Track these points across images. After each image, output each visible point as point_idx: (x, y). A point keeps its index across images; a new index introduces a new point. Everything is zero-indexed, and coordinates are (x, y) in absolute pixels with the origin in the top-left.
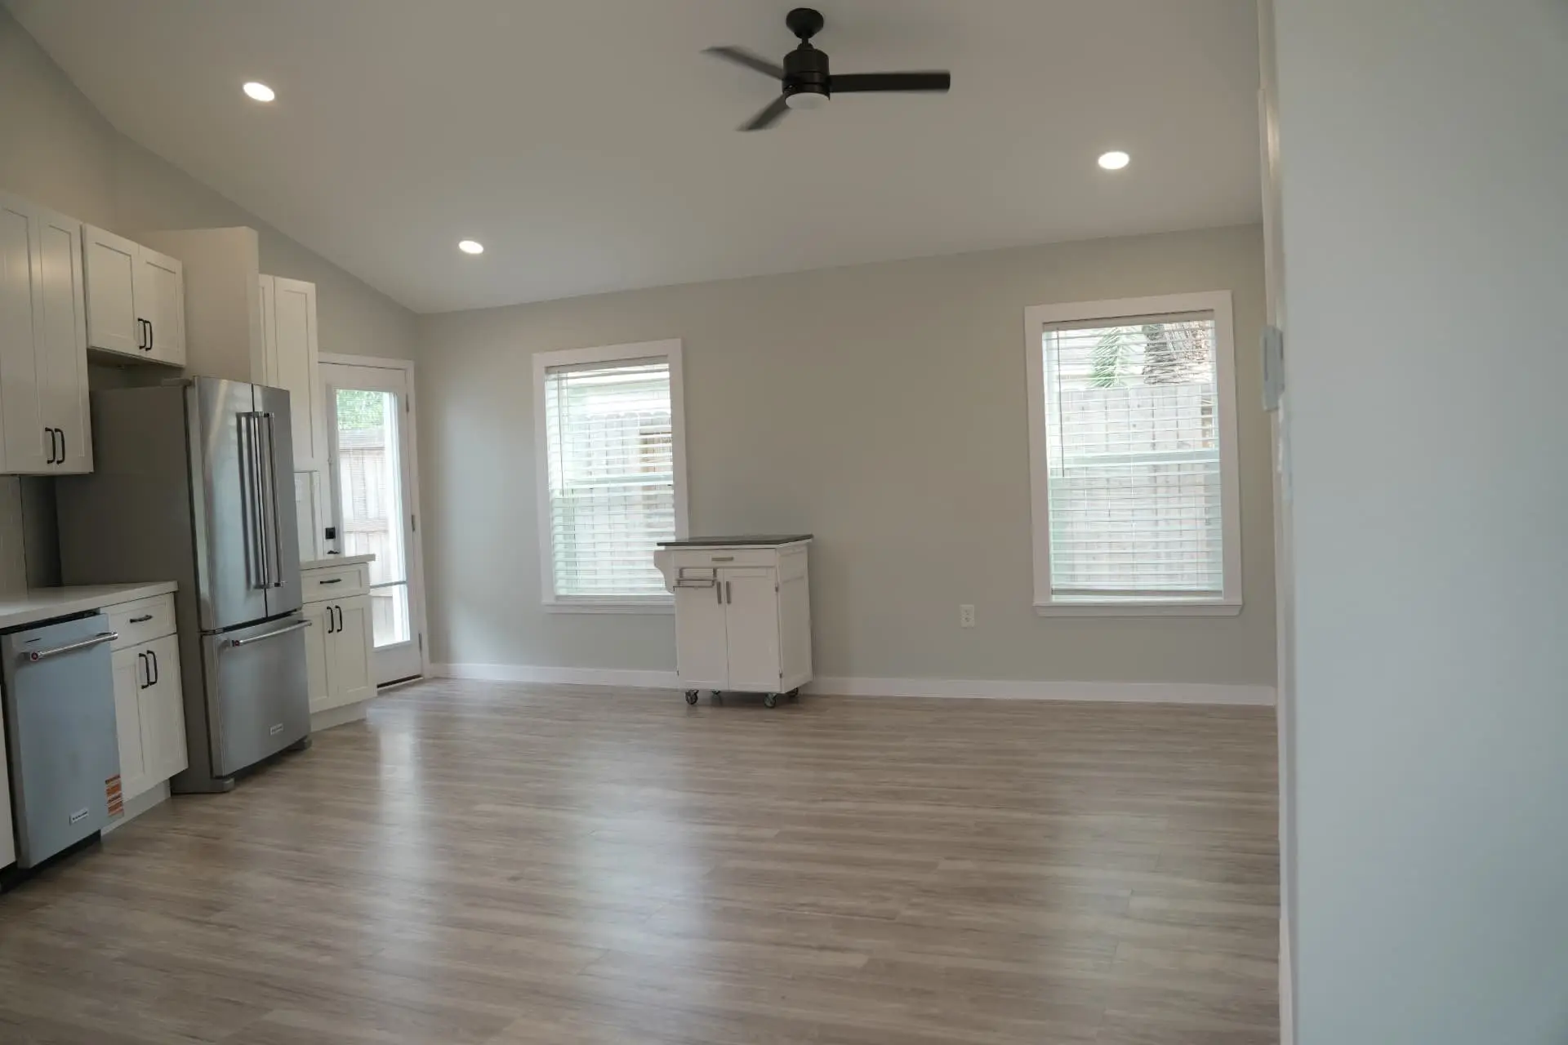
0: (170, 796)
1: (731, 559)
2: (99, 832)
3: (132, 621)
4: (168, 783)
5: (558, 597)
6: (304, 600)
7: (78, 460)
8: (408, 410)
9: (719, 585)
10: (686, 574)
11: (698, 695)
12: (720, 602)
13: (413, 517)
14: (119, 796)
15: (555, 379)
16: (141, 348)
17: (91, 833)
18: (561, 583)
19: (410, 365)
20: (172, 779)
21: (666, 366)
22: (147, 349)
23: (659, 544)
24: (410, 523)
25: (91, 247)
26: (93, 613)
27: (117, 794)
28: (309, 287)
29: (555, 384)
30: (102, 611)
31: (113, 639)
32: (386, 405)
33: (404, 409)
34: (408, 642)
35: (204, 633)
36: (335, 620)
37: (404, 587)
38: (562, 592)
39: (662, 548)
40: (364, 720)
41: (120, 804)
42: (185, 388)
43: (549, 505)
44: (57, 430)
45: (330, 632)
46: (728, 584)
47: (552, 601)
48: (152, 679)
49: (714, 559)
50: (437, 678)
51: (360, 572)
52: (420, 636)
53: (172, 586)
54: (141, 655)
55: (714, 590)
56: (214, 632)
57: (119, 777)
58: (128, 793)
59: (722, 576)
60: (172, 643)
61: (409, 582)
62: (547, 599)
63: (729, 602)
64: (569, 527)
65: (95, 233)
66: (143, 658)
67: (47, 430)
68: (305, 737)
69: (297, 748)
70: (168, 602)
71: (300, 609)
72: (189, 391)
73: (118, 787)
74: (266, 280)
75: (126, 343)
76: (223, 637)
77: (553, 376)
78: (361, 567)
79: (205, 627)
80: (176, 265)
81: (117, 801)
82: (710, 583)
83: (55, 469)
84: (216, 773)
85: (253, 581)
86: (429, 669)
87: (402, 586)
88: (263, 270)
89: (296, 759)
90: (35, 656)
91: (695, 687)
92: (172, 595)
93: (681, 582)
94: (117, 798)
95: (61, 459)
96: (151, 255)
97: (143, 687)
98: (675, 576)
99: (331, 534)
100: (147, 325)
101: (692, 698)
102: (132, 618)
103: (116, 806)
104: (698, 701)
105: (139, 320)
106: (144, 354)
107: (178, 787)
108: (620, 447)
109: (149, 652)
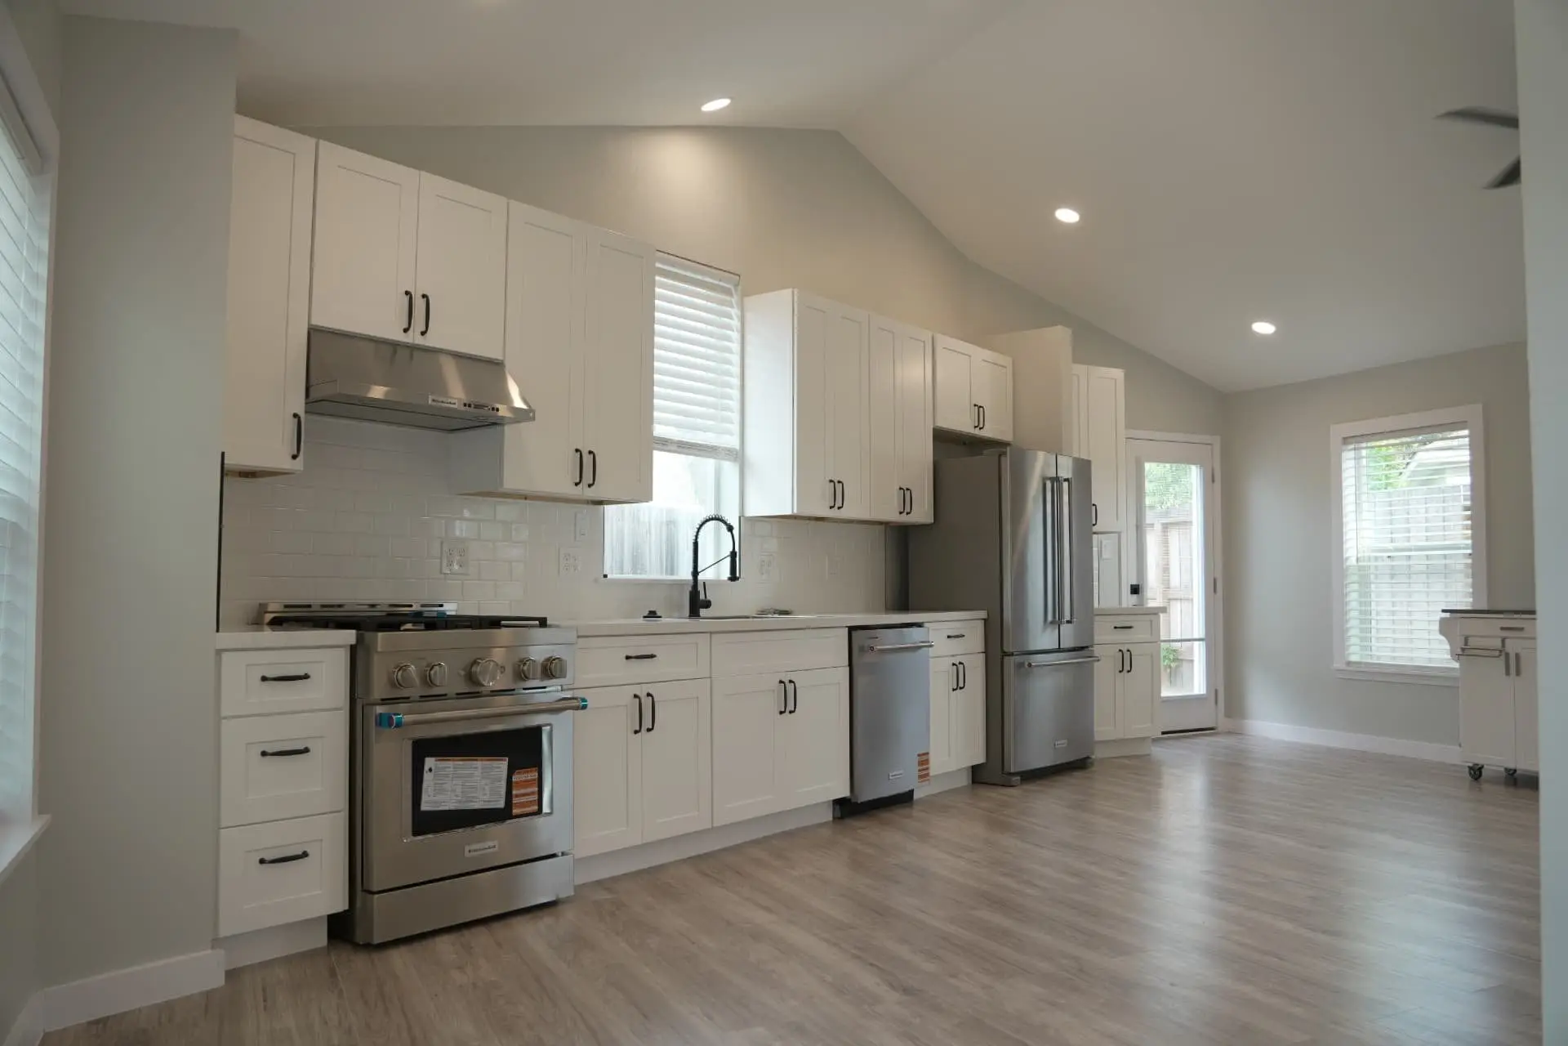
0: (971, 782)
1: (1522, 629)
2: (912, 792)
3: (949, 637)
4: (971, 770)
5: (1349, 663)
6: (1096, 642)
7: (922, 513)
8: (1213, 481)
9: (1507, 655)
10: (1472, 642)
11: (1483, 770)
12: (1508, 673)
13: (1215, 580)
14: (927, 769)
15: (1351, 450)
16: (975, 427)
17: (907, 790)
18: (1353, 649)
19: (1217, 441)
20: (973, 767)
21: (1466, 432)
22: (980, 429)
23: (1444, 611)
24: (1212, 586)
25: (939, 350)
26: (919, 625)
27: (925, 767)
28: (1118, 374)
29: (1352, 454)
30: (926, 625)
31: (931, 646)
32: (1193, 476)
33: (1209, 480)
34: (1203, 695)
35: (1005, 654)
36: (1126, 662)
37: (1203, 644)
38: (1354, 658)
39: (1447, 615)
40: (1149, 755)
41: (928, 775)
42: (1000, 456)
43: (1343, 572)
44: (908, 489)
45: (1120, 672)
46: (1517, 656)
47: (1344, 667)
48: (961, 685)
49: (1502, 629)
50: (1229, 733)
51: (1151, 621)
52: (1216, 691)
53: (983, 614)
54: (954, 664)
55: (1501, 662)
56: (1012, 654)
57: (928, 754)
58: (935, 768)
59: (1512, 647)
60: (980, 660)
61: (1208, 639)
62: (1338, 664)
63: (1518, 673)
64: (1365, 594)
65: (943, 341)
66: (955, 667)
67: (901, 489)
68: (1088, 758)
69: (1079, 765)
70: (980, 625)
71: (1092, 646)
72: (1003, 458)
73: (927, 762)
74: (1080, 369)
75: (963, 424)
76: (1018, 659)
77: (1352, 446)
78: (1152, 617)
79: (1005, 649)
80: (1006, 360)
81: (924, 772)
82: (1497, 653)
83: (904, 519)
84: (1006, 769)
85: (1050, 618)
86: (1223, 723)
87: (1201, 642)
88: (1077, 360)
89: (1078, 774)
90: (872, 649)
91: (1480, 762)
92: (983, 621)
93: (1464, 651)
94: (924, 770)
95: (909, 511)
96: (987, 354)
97: (954, 690)
98: (1461, 644)
99: (1135, 590)
100: (981, 409)
101: (1476, 772)
102: (950, 634)
103: (924, 776)
104: (1482, 777)
105: (975, 405)
106: (977, 432)
107: (978, 775)
108: (1442, 524)
109: (960, 663)
